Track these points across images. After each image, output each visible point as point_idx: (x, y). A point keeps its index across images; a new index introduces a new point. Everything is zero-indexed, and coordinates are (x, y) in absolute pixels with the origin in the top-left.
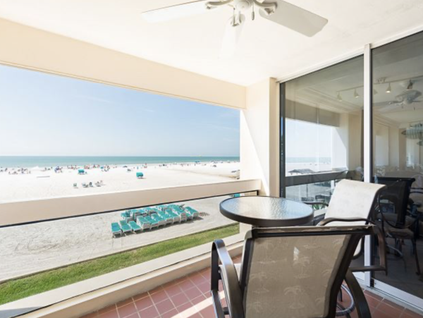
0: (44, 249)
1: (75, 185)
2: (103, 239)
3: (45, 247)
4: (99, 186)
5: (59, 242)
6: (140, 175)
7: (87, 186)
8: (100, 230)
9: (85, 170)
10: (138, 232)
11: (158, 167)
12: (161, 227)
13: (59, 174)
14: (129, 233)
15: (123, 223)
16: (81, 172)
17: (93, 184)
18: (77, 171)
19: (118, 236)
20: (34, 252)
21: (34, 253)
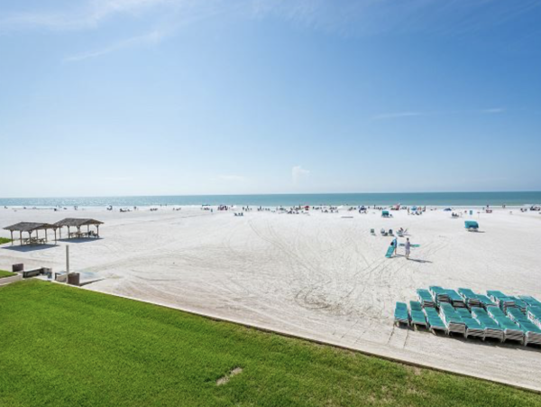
0: (316, 306)
1: (372, 231)
2: (382, 321)
3: (318, 304)
4: (401, 236)
5: (332, 303)
6: (473, 226)
7: (386, 235)
8: (382, 304)
9: (390, 212)
10: (440, 332)
11: (518, 211)
12: (492, 341)
13: (362, 216)
14: (422, 328)
15: (415, 306)
16: (386, 214)
17: (394, 233)
18: (380, 213)
19: (403, 325)
20: (308, 305)
21: (307, 308)
